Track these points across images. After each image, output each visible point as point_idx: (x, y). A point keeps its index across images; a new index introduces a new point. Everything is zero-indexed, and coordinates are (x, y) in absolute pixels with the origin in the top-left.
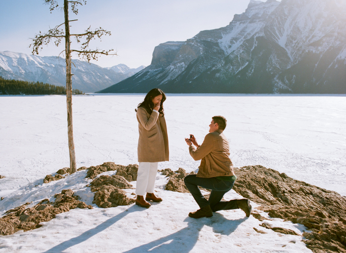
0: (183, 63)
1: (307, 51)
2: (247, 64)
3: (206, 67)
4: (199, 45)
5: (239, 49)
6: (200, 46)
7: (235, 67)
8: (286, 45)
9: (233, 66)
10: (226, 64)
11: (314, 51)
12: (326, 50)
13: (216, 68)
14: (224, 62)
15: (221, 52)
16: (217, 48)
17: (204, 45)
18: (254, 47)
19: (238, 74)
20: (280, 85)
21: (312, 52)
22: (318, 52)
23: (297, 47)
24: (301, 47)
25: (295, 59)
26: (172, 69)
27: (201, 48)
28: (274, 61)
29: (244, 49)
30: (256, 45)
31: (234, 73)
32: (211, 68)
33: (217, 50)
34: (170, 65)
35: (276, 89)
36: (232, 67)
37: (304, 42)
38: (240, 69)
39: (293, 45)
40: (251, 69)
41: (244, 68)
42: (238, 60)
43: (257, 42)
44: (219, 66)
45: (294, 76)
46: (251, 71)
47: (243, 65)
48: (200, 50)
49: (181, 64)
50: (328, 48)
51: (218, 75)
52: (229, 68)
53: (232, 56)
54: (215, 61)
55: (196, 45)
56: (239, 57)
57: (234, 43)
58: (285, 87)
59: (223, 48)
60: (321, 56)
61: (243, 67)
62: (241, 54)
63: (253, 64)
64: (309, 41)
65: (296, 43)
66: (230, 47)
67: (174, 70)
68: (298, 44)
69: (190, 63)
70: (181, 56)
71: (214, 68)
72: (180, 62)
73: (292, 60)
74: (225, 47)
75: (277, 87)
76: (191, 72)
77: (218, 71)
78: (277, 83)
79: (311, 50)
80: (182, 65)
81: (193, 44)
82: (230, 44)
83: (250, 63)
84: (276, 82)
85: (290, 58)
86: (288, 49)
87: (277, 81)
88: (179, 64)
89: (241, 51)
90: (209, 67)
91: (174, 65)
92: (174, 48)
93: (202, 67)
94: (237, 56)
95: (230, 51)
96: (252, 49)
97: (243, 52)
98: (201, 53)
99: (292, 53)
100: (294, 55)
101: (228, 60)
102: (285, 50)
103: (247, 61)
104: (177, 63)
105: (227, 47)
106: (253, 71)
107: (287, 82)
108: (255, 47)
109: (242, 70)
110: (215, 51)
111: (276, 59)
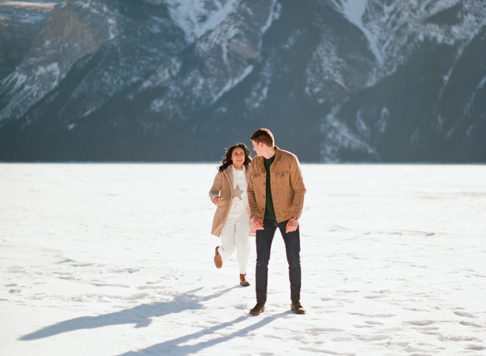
0: (55, 66)
1: (421, 37)
2: (249, 70)
3: (126, 79)
4: (105, 9)
5: (225, 26)
6: (107, 14)
7: (211, 82)
8: (365, 20)
9: (206, 76)
10: (184, 71)
11: (440, 38)
12: (472, 35)
13: (154, 82)
14: (178, 65)
15: (175, 34)
16: (161, 20)
17: (122, 11)
18: (269, 23)
19: (221, 101)
20: (344, 138)
21: (435, 39)
22: (452, 42)
23: (394, 24)
24: (405, 25)
25: (390, 58)
26: (19, 83)
27: (111, 21)
28: (327, 65)
29: (241, 27)
30: (277, 16)
31: (210, 100)
32: (139, 83)
33: (162, 26)
34: (13, 70)
35: (329, 149)
36: (201, 81)
37: (414, 11)
38: (227, 87)
39: (384, 19)
40: (259, 85)
41: (240, 84)
42: (221, 60)
43: (279, 6)
44: (164, 75)
45: (385, 110)
46: (259, 92)
47: (235, 76)
48: (108, 25)
49: (49, 68)
50: (477, 31)
51: (158, 104)
52: (194, 82)
53: (203, 47)
54: (154, 62)
55: (95, 11)
56: (225, 50)
57: (216, 9)
58: (357, 143)
59: (182, 23)
60: (460, 52)
61: (236, 81)
62: (229, 41)
63: (267, 73)
64: (427, 8)
65: (391, 14)
66: (203, 19)
67: (27, 88)
68: (398, 15)
69: (75, 66)
70: (48, 43)
71: (146, 84)
72: (46, 63)
73: (380, 60)
74: (188, 19)
75: (334, 143)
76: (75, 95)
77: (159, 91)
78: (336, 130)
79: (433, 34)
80: (51, 73)
81: (86, 5)
82: (204, 11)
83: (258, 67)
84: (332, 128)
85: (373, 58)
86: (371, 30)
87: (336, 124)
88: (41, 70)
89: (233, 32)
90: (134, 79)
91: (28, 70)
92: (28, 19)
93: (111, 81)
94: (218, 49)
95: (200, 31)
96: (264, 29)
97: (236, 36)
98: (112, 36)
99: (382, 42)
100: (387, 49)
101: (190, 59)
102: (362, 33)
103: (250, 61)
104: (36, 66)
105: (194, 19)
106: (265, 92)
107: (364, 127)
108: (275, 22)
109: (232, 90)
110: (156, 30)
111: (335, 59)
